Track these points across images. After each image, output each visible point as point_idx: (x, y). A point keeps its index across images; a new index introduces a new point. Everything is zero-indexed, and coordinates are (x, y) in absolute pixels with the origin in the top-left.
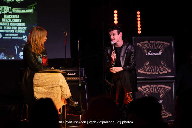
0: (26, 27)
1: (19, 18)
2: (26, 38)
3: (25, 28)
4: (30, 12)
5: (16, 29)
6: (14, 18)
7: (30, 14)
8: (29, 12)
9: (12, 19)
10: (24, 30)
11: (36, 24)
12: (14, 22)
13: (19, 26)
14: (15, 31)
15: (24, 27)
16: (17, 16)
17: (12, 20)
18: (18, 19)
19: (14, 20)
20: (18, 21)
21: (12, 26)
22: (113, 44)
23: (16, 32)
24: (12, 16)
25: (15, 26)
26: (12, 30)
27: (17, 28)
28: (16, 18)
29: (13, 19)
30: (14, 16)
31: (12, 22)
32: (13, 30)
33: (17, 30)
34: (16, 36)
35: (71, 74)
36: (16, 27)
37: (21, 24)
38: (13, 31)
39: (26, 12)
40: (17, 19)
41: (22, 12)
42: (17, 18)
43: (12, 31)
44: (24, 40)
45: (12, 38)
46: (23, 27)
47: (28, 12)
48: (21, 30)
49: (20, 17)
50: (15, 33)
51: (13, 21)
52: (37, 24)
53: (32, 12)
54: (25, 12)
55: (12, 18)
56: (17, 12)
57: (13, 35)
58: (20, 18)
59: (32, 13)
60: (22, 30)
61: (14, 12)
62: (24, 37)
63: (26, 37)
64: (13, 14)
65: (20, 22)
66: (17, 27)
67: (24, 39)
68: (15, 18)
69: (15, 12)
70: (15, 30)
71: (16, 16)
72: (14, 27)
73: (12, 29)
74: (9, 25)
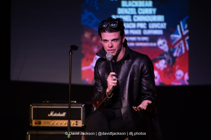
0: (165, 24)
1: (151, 6)
2: (166, 45)
3: (164, 26)
5: (145, 27)
6: (142, 7)
9: (137, 8)
10: (160, 29)
11: (185, 16)
12: (142, 15)
13: (151, 20)
14: (142, 32)
15: (160, 22)
16: (147, 2)
17: (137, 11)
18: (149, 8)
20: (148, 12)
21: (136, 22)
23: (145, 32)
24: (138, 4)
25: (143, 22)
26: (136, 29)
27: (147, 26)
28: (145, 6)
29: (139, 10)
30: (141, 3)
31: (138, 14)
32: (139, 29)
33: (148, 28)
34: (145, 42)
35: (56, 115)
36: (145, 24)
37: (155, 18)
38: (139, 32)
42: (147, 7)
44: (162, 48)
45: (138, 44)
46: (159, 24)
48: (155, 29)
49: (153, 4)
50: (142, 35)
51: (139, 13)
52: (187, 17)
55: (138, 6)
57: (139, 39)
58: (153, 7)
60: (158, 29)
62: (160, 42)
63: (164, 43)
65: (153, 15)
66: (148, 23)
67: (161, 45)
70: (142, 30)
71: (145, 3)
72: (141, 24)
73: (138, 27)
74: (130, 20)
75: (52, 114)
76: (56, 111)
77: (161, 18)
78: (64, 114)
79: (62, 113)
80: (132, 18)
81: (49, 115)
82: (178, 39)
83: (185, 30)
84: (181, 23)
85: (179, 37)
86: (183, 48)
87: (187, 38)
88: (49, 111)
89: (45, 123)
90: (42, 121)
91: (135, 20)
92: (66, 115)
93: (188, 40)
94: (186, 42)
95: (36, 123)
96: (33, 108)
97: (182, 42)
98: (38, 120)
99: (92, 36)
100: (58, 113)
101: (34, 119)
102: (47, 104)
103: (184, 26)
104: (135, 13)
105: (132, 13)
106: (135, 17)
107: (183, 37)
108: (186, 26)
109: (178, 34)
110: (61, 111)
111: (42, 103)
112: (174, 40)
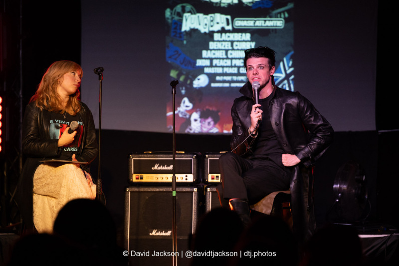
1: (249, 39)
4: (276, 26)
6: (238, 41)
7: (276, 29)
8: (274, 26)
9: (232, 42)
11: (290, 51)
12: (238, 50)
14: (239, 70)
16: (244, 34)
17: (232, 45)
18: (246, 41)
19: (237, 45)
20: (246, 46)
21: (232, 59)
23: (242, 71)
24: (234, 37)
25: (239, 58)
26: (231, 67)
28: (242, 40)
29: (235, 44)
30: (237, 36)
31: (233, 49)
32: (235, 66)
34: (242, 81)
35: (161, 168)
36: (241, 61)
38: (235, 70)
39: (266, 25)
40: (244, 43)
41: (257, 26)
42: (244, 41)
43: (233, 68)
45: (233, 85)
47: (271, 26)
49: (251, 37)
50: (239, 74)
51: (235, 48)
52: (292, 53)
53: (281, 25)
54: (263, 25)
55: (233, 39)
56: (245, 26)
57: (235, 78)
58: (252, 40)
59: (282, 27)
61: (239, 26)
64: (235, 30)
68: (240, 40)
69: (241, 26)
70: (239, 67)
71: (241, 36)
72: (238, 60)
73: (233, 65)
74: (225, 57)
75: (156, 167)
76: (162, 163)
78: (171, 167)
79: (168, 166)
80: (226, 54)
81: (153, 168)
82: (280, 79)
83: (290, 67)
84: (285, 60)
85: (283, 76)
87: (292, 77)
88: (153, 163)
89: (148, 178)
90: (145, 176)
91: (230, 56)
93: (292, 80)
94: (291, 82)
95: (137, 178)
96: (134, 160)
97: (286, 82)
98: (139, 175)
99: (179, 75)
100: (163, 166)
101: (134, 173)
102: (150, 156)
103: (288, 64)
104: (230, 48)
105: (226, 48)
106: (229, 52)
107: (287, 76)
108: (291, 63)
109: (281, 72)
110: (168, 163)
112: (277, 79)
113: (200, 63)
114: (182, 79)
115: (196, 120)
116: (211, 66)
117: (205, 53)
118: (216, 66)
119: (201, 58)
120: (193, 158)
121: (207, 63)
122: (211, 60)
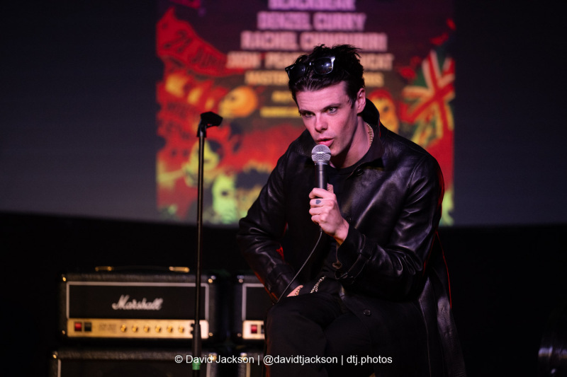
0: (389, 58)
1: (351, 7)
2: (390, 116)
3: (386, 62)
6: (325, 11)
9: (312, 13)
10: (375, 71)
12: (325, 31)
17: (311, 21)
18: (344, 12)
19: (322, 21)
20: (343, 23)
22: (321, 163)
29: (318, 17)
31: (314, 30)
35: (134, 305)
37: (361, 41)
42: (338, 11)
46: (373, 57)
49: (357, 4)
51: (319, 26)
55: (315, 7)
58: (357, 10)
60: (368, 71)
65: (355, 31)
68: (330, 7)
74: (293, 46)
75: (122, 304)
76: (136, 294)
77: (377, 41)
78: (157, 304)
79: (150, 300)
80: (298, 41)
81: (114, 307)
82: (423, 101)
83: (444, 73)
84: (433, 56)
85: (426, 93)
86: (439, 124)
87: (450, 96)
88: (116, 293)
89: (102, 327)
90: (96, 323)
91: (306, 45)
92: (162, 305)
93: (452, 103)
95: (77, 329)
96: (71, 286)
97: (435, 107)
98: (83, 321)
99: (187, 89)
100: (139, 300)
101: (72, 316)
102: (109, 276)
103: (441, 65)
104: (307, 26)
105: (298, 27)
106: (306, 36)
107: (439, 94)
108: (448, 64)
109: (423, 84)
110: (150, 295)
111: (93, 272)
112: (412, 102)
113: (236, 60)
114: (194, 97)
115: (225, 194)
116: (263, 67)
117: (248, 39)
118: (273, 69)
119: (238, 48)
120: (208, 283)
121: (253, 60)
122: (263, 52)
